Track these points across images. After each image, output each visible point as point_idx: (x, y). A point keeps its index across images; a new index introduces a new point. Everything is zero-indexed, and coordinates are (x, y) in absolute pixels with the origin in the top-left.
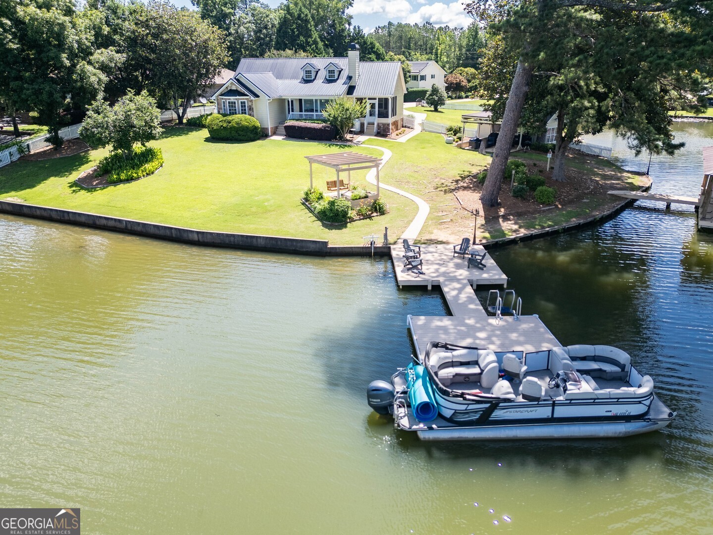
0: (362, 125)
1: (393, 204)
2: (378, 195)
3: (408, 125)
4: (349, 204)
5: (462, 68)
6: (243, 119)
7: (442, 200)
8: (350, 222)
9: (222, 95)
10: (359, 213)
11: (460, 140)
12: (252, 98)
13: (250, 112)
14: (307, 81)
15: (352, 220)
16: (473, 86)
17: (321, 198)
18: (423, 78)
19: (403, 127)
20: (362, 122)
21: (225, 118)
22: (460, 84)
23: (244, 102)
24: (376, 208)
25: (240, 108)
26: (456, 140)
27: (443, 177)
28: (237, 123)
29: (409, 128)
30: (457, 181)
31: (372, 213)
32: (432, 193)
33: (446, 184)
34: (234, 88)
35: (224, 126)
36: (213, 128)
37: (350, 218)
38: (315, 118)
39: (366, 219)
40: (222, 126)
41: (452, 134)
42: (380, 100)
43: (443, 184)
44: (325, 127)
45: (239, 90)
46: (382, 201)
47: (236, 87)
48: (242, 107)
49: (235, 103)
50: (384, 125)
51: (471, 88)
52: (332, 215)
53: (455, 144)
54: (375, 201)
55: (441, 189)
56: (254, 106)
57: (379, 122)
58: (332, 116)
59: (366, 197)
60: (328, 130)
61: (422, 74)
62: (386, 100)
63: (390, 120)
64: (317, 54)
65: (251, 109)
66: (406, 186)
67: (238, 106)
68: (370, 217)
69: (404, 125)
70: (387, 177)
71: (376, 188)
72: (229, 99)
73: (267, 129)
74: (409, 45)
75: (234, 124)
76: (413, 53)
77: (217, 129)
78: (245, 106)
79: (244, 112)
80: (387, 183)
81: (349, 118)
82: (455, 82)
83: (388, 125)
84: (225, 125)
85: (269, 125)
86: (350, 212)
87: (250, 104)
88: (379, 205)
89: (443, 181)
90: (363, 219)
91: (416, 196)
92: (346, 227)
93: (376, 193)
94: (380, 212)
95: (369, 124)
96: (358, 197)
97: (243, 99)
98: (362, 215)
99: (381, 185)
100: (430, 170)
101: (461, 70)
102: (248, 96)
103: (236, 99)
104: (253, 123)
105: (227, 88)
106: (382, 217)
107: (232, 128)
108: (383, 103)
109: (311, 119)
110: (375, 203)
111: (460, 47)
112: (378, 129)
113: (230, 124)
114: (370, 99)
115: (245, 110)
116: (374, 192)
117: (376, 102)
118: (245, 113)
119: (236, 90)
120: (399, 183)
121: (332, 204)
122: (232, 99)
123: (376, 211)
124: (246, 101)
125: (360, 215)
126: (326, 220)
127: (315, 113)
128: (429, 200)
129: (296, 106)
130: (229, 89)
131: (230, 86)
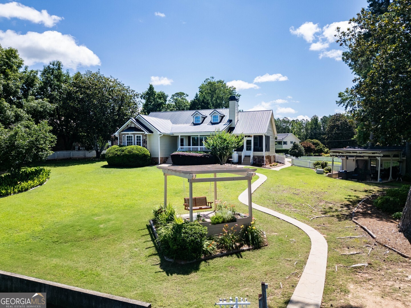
0: (240, 157)
1: (272, 232)
2: (251, 217)
3: (280, 161)
4: (205, 230)
6: (135, 148)
7: (340, 229)
8: (205, 260)
9: (123, 131)
10: (222, 245)
11: (330, 172)
12: (146, 133)
13: (144, 144)
14: (195, 124)
15: (209, 256)
16: (319, 149)
17: (170, 219)
18: (285, 143)
19: (275, 162)
20: (240, 155)
21: (121, 148)
22: (310, 147)
23: (140, 137)
24: (247, 236)
25: (136, 141)
26: (326, 171)
27: (328, 200)
28: (129, 152)
29: (280, 163)
30: (347, 206)
31: (242, 245)
32: (322, 219)
33: (335, 208)
34: (133, 126)
35: (118, 154)
37: (205, 252)
38: (199, 150)
39: (231, 254)
40: (116, 154)
41: (320, 167)
42: (255, 137)
43: (331, 208)
44: (205, 156)
45: (137, 127)
46: (257, 226)
48: (137, 140)
49: (132, 137)
50: (259, 157)
51: (317, 150)
52: (175, 247)
53: (325, 175)
54: (246, 227)
55: (331, 214)
56: (148, 140)
57: (255, 155)
58: (211, 145)
59: (233, 220)
60: (207, 158)
61: (284, 140)
62: (261, 137)
63: (264, 153)
65: (145, 142)
66: (287, 209)
67: (134, 140)
68: (238, 252)
69: (276, 161)
70: (263, 198)
71: (247, 209)
72: (128, 134)
73: (158, 158)
75: (126, 152)
77: (112, 157)
78: (140, 140)
79: (139, 143)
80: (263, 205)
81: (227, 148)
82: (307, 146)
83: (263, 157)
85: (159, 154)
86: (206, 243)
87: (144, 138)
88: (252, 233)
89: (331, 205)
90: (227, 255)
91: (301, 221)
92: (197, 269)
93: (248, 215)
94: (253, 244)
95: (246, 156)
96: (221, 220)
97: (139, 134)
98: (226, 247)
99: (254, 206)
100: (312, 193)
101: (309, 141)
102: (143, 131)
103: (133, 134)
104: (143, 152)
105: (127, 126)
106: (258, 252)
107: (125, 155)
108: (258, 139)
109: (196, 151)
110: (245, 229)
111: (307, 130)
112: (254, 161)
113: (123, 153)
114: (246, 136)
115: (140, 142)
116: (244, 214)
117: (252, 139)
118: (140, 145)
119: (135, 127)
120: (278, 205)
121: (176, 231)
122: (130, 133)
123: (247, 242)
124: (141, 136)
125: (222, 248)
126: (168, 256)
127: (199, 147)
128: (321, 228)
129: (185, 142)
130: (129, 126)
131: (130, 124)
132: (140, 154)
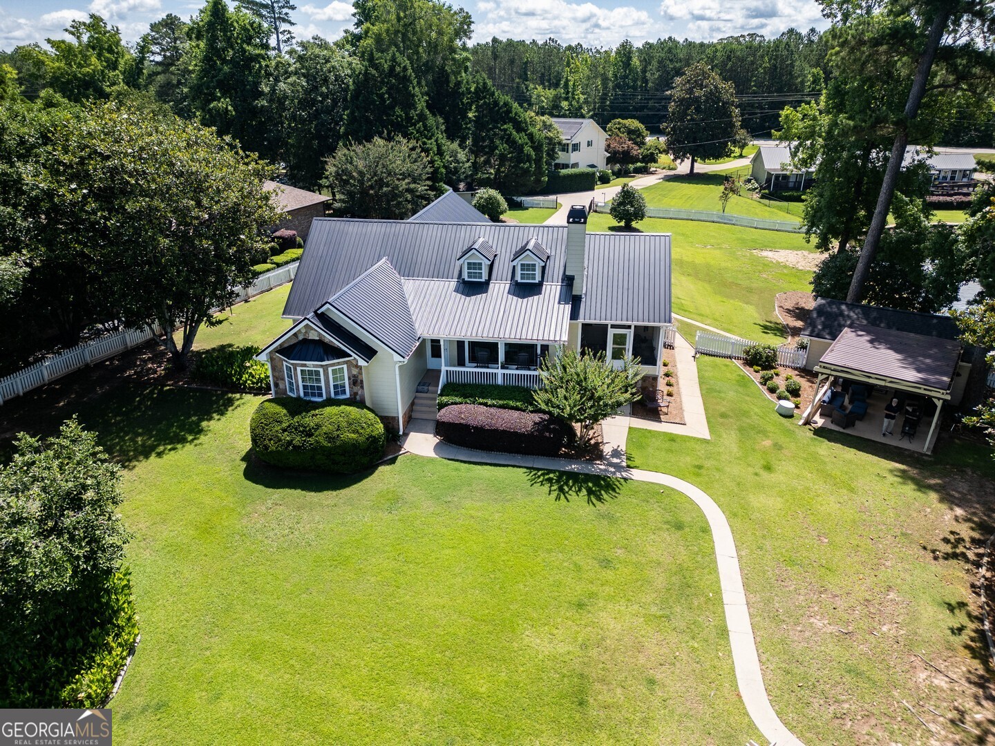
5: (619, 120)
6: (342, 420)
9: (282, 349)
12: (359, 360)
14: (473, 287)
18: (576, 147)
21: (296, 418)
22: (629, 153)
23: (341, 371)
25: (331, 384)
28: (330, 438)
34: (313, 336)
35: (295, 443)
36: (266, 447)
38: (501, 381)
40: (290, 443)
42: (638, 328)
45: (327, 341)
47: (318, 332)
49: (317, 373)
53: (799, 416)
56: (365, 378)
61: (575, 141)
63: (659, 370)
64: (426, 137)
65: (357, 384)
67: (327, 381)
72: (305, 365)
73: (395, 419)
74: (526, 74)
75: (321, 439)
76: (532, 86)
78: (342, 379)
79: (340, 388)
82: (620, 149)
83: (655, 378)
84: (297, 440)
85: (400, 409)
87: (355, 372)
97: (339, 364)
101: (619, 123)
102: (350, 356)
103: (322, 366)
105: (295, 334)
107: (317, 449)
111: (605, 80)
113: (312, 440)
114: (612, 326)
115: (343, 385)
117: (630, 334)
118: (343, 392)
119: (320, 343)
122: (312, 365)
124: (345, 368)
127: (499, 372)
129: (452, 348)
130: (301, 337)
131: (303, 331)
132: (362, 439)
